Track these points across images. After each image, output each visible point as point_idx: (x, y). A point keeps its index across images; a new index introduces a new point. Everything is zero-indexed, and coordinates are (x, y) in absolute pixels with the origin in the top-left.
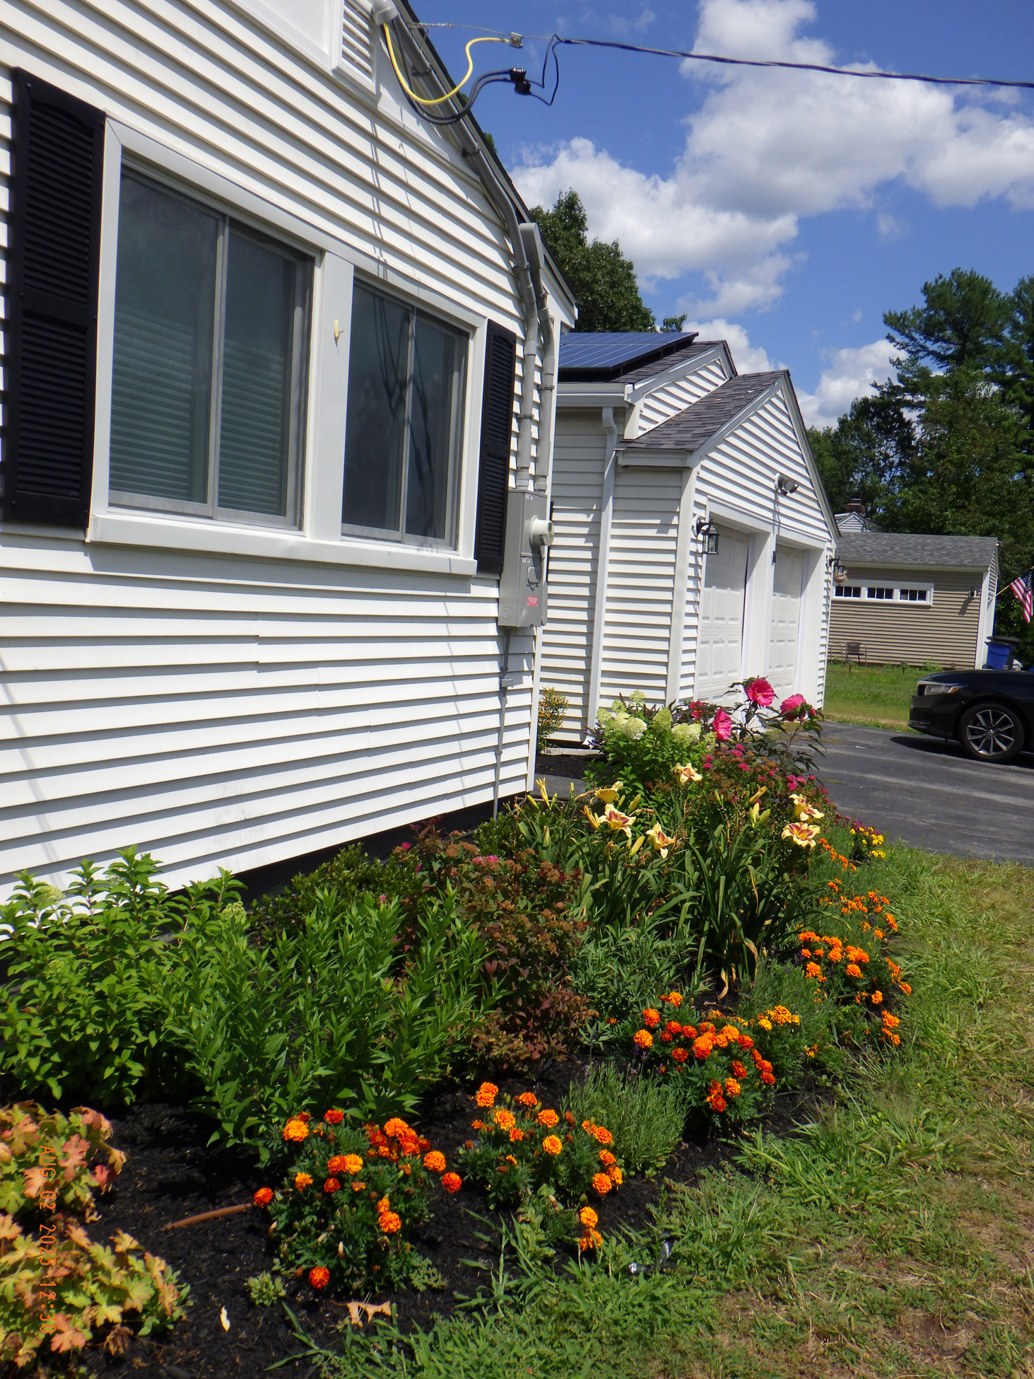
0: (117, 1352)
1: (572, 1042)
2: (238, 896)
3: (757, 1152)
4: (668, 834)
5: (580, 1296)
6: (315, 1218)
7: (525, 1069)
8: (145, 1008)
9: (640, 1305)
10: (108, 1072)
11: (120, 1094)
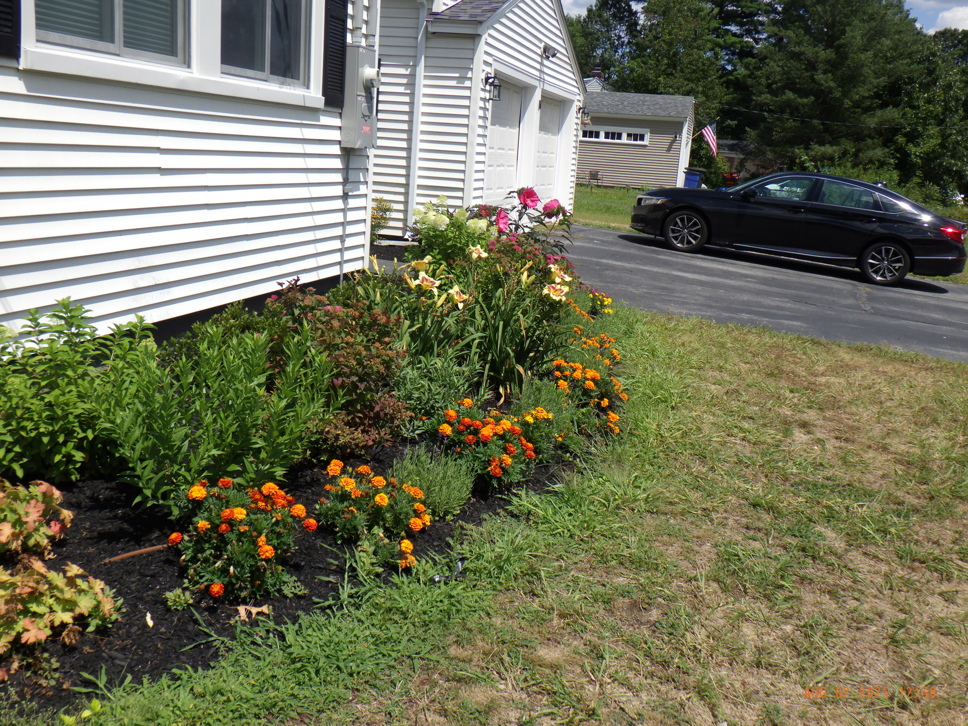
0: (71, 642)
1: (396, 434)
2: (150, 334)
3: (522, 503)
4: (464, 293)
5: (400, 597)
6: (213, 551)
7: (363, 453)
8: (82, 413)
9: (441, 601)
10: (58, 458)
11: (67, 473)
